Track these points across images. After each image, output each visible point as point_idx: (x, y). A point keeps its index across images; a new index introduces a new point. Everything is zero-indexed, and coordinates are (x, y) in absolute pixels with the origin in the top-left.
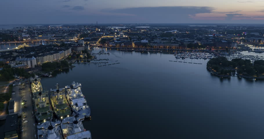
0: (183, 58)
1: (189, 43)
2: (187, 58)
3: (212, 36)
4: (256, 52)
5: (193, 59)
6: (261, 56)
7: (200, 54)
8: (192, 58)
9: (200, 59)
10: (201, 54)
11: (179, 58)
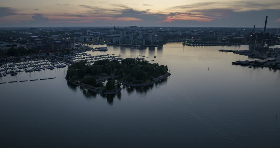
0: (13, 74)
1: (9, 48)
2: (20, 71)
3: (37, 38)
4: (100, 51)
5: (32, 71)
6: (112, 55)
7: (37, 63)
8: (30, 71)
9: (44, 69)
10: (40, 62)
11: (5, 76)
